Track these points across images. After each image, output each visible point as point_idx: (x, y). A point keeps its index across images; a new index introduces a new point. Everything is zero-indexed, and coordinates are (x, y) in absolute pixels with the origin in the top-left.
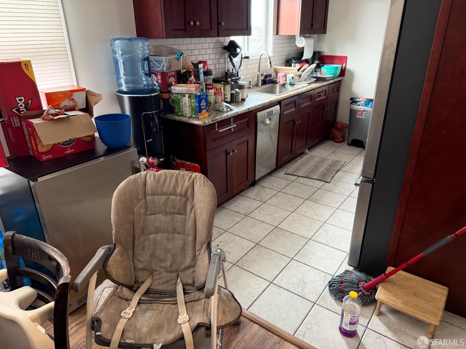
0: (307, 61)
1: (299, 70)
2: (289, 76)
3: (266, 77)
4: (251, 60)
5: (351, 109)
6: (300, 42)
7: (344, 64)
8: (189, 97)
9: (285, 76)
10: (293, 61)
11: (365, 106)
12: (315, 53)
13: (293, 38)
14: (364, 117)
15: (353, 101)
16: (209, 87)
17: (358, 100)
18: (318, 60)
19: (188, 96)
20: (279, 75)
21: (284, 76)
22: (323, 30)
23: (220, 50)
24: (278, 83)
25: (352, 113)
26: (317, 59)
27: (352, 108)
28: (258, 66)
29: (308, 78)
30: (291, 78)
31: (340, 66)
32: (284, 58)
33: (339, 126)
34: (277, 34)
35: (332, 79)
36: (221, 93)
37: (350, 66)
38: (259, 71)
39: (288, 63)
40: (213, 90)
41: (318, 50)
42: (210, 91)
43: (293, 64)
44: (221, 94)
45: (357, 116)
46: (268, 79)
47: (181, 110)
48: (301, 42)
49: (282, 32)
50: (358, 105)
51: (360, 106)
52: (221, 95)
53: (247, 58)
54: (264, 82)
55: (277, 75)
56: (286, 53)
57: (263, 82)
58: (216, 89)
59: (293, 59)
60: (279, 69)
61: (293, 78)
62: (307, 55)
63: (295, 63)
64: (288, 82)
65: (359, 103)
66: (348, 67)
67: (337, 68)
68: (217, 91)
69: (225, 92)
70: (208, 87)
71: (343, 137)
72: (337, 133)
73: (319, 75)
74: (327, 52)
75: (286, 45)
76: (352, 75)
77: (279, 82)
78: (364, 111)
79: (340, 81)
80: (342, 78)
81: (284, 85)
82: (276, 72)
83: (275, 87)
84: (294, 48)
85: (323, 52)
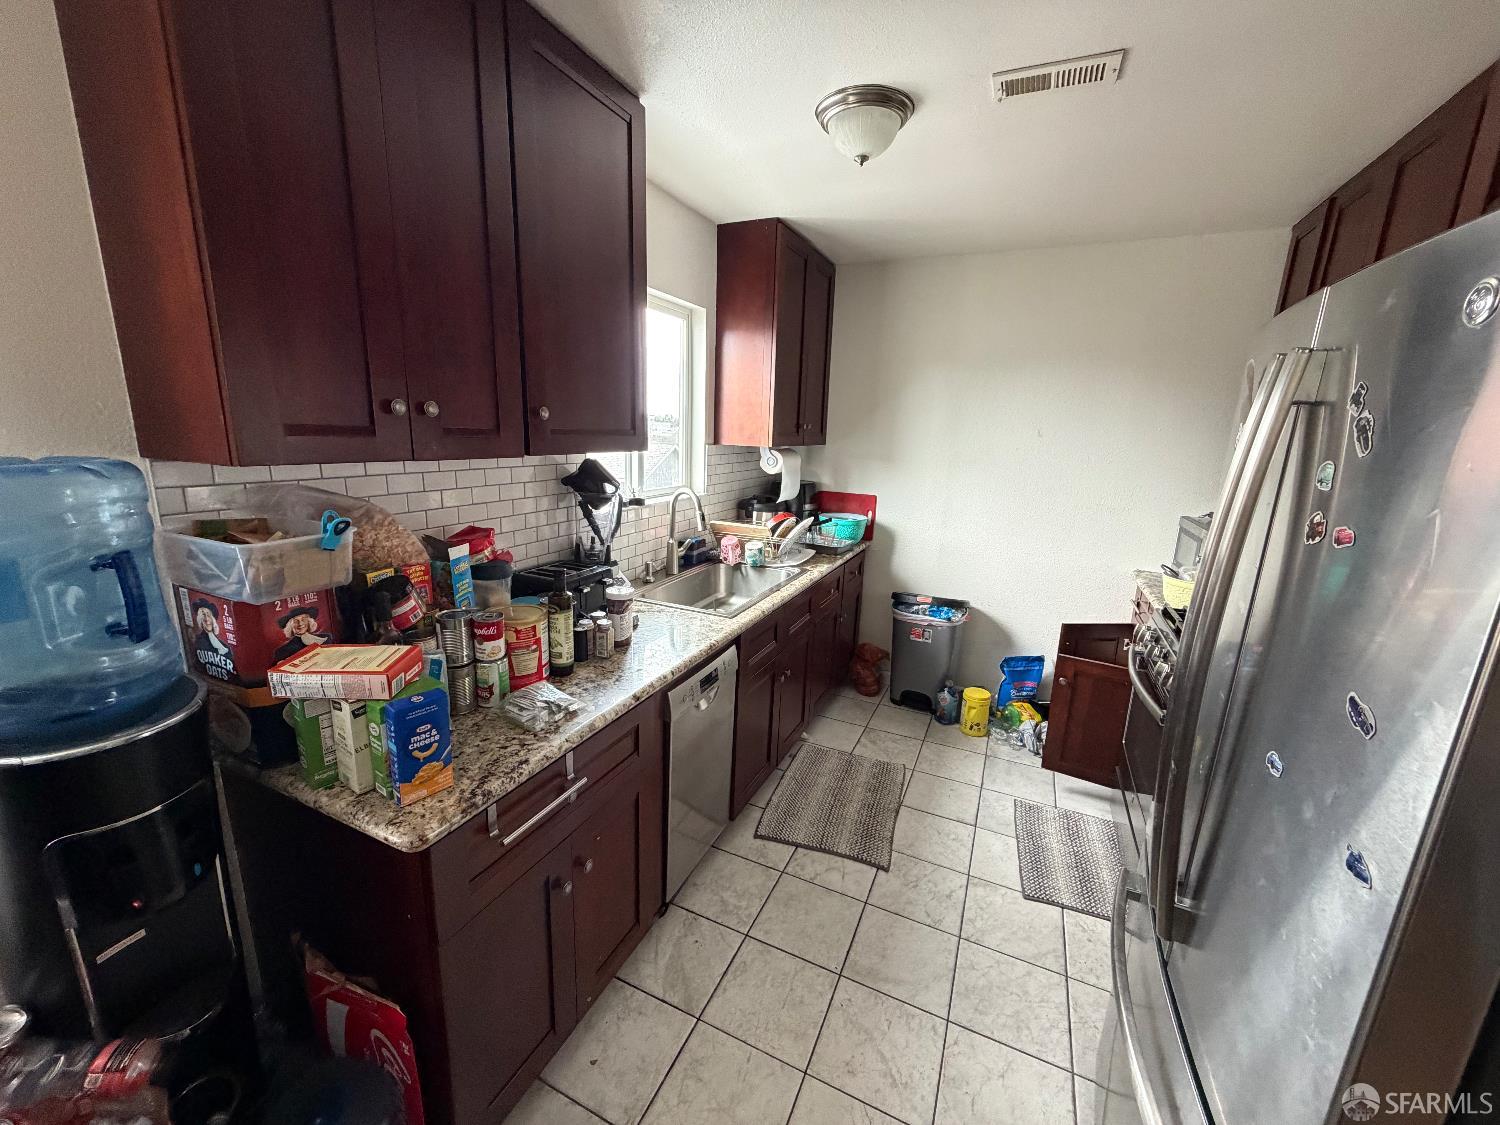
0: (787, 507)
1: (774, 530)
2: (752, 547)
3: (691, 547)
4: (649, 506)
5: (894, 619)
6: (771, 463)
7: (870, 513)
8: (355, 714)
9: (741, 545)
10: (756, 506)
11: (931, 616)
12: (803, 486)
13: (752, 453)
14: (930, 641)
15: (900, 600)
16: (483, 632)
17: (911, 600)
18: (811, 503)
19: (353, 712)
20: (724, 542)
21: (737, 546)
22: (820, 436)
23: (553, 486)
24: (721, 562)
25: (900, 629)
26: (808, 500)
27: (900, 618)
28: (669, 522)
29: (796, 547)
30: (757, 552)
31: (861, 518)
32: (734, 496)
33: (868, 656)
34: (716, 440)
35: (851, 550)
36: (538, 642)
37: (883, 516)
38: (672, 536)
39: (742, 511)
40: (501, 643)
41: (810, 479)
42: (488, 646)
43: (755, 514)
44: (535, 647)
45: (912, 637)
46: (695, 553)
47: (328, 759)
48: (773, 463)
49: (729, 437)
50: (913, 613)
51: (918, 613)
52: (534, 651)
53: (638, 502)
54: (687, 562)
55: (719, 541)
56: (736, 486)
57: (682, 561)
58: (517, 632)
59: (755, 501)
60: (725, 528)
61: (760, 550)
62: (788, 492)
63: (759, 510)
64: (749, 561)
65: (916, 608)
66: (879, 519)
67: (857, 523)
68: (518, 638)
69: (553, 635)
70: (478, 632)
71: (879, 681)
72: (864, 673)
73: (819, 541)
74: (828, 482)
75: (737, 467)
76: (890, 537)
77: (726, 559)
78: (930, 626)
79: (863, 551)
80: (868, 544)
81: (738, 567)
82: (718, 535)
83: (716, 574)
84: (755, 474)
85: (820, 484)
